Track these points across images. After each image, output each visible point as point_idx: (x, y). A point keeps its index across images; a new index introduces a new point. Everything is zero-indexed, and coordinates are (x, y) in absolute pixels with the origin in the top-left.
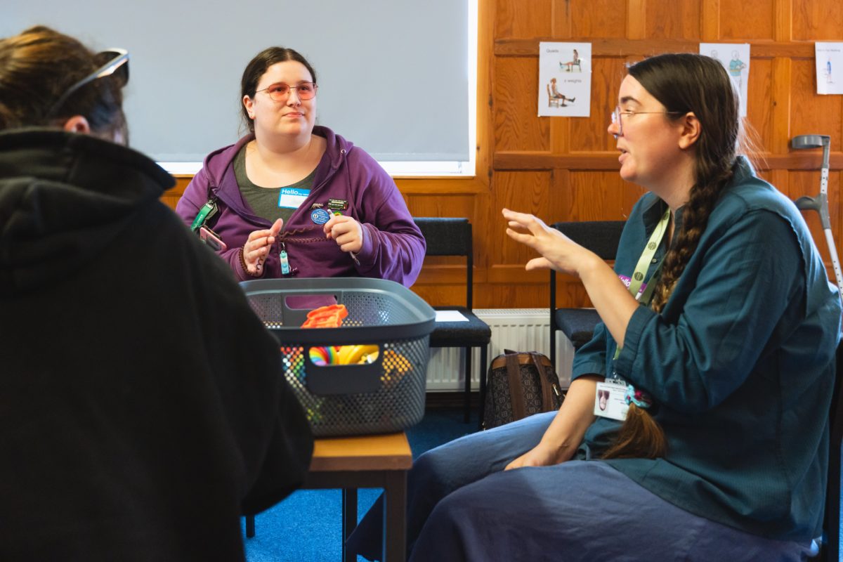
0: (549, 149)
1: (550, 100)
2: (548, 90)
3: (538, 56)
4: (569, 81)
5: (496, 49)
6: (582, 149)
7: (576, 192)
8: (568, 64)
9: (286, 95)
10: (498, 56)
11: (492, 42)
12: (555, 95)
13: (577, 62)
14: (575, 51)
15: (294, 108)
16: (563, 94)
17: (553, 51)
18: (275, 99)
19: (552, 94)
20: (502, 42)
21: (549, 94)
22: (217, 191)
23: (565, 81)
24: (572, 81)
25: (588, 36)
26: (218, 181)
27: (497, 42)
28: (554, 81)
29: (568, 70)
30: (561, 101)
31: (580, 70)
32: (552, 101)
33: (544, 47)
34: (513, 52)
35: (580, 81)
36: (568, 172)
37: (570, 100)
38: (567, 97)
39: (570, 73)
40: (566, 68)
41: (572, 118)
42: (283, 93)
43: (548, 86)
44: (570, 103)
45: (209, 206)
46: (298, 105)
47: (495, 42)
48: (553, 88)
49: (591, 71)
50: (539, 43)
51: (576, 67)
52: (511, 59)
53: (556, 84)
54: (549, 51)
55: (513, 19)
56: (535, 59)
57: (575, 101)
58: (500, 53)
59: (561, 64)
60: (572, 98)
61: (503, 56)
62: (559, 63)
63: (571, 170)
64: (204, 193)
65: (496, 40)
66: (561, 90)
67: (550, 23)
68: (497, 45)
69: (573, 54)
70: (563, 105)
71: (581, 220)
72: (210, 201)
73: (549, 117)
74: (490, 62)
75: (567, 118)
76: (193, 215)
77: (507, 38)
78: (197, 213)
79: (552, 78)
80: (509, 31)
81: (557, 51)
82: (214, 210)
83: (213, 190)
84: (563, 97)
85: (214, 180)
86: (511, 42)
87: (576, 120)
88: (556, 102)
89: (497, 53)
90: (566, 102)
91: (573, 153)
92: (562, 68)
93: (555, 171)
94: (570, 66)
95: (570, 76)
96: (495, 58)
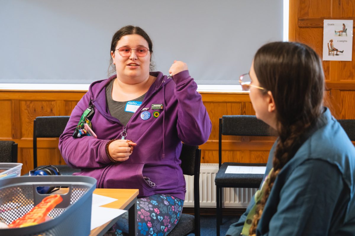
0: (329, 79)
1: (329, 52)
2: (328, 46)
3: (323, 27)
4: (340, 41)
5: (299, 24)
6: (347, 79)
7: (344, 103)
8: (340, 32)
9: (129, 54)
10: (300, 27)
11: (297, 20)
12: (332, 49)
13: (345, 30)
14: (344, 24)
15: (133, 61)
16: (337, 48)
17: (331, 25)
18: (124, 55)
19: (330, 49)
20: (302, 20)
21: (329, 48)
22: (94, 102)
23: (338, 41)
24: (342, 41)
25: (351, 16)
26: (95, 97)
27: (300, 20)
28: (331, 41)
29: (340, 35)
30: (335, 52)
31: (346, 35)
32: (330, 52)
33: (326, 22)
34: (309, 25)
35: (346, 41)
36: (340, 91)
37: (341, 52)
38: (339, 50)
39: (340, 37)
40: (339, 34)
41: (342, 61)
42: (128, 52)
43: (328, 44)
44: (341, 53)
45: (89, 110)
46: (136, 59)
47: (298, 20)
48: (331, 45)
49: (352, 36)
50: (323, 21)
51: (344, 33)
52: (307, 29)
53: (333, 43)
54: (329, 25)
55: (309, 7)
56: (321, 29)
57: (343, 52)
58: (301, 26)
59: (335, 32)
60: (342, 51)
61: (304, 27)
62: (335, 31)
63: (341, 90)
64: (88, 103)
65: (299, 19)
66: (335, 46)
67: (330, 9)
68: (299, 21)
69: (342, 26)
70: (337, 55)
71: (347, 119)
72: (90, 107)
73: (329, 61)
74: (296, 31)
75: (339, 62)
76: (80, 115)
77: (306, 18)
78: (82, 114)
79: (330, 40)
80: (307, 13)
81: (334, 25)
82: (92, 112)
83: (92, 101)
84: (337, 50)
85: (93, 97)
86: (307, 20)
87: (344, 63)
88: (333, 53)
89: (299, 26)
90: (338, 53)
91: (342, 81)
92: (336, 34)
93: (332, 91)
94: (341, 33)
95: (341, 38)
96: (299, 28)
